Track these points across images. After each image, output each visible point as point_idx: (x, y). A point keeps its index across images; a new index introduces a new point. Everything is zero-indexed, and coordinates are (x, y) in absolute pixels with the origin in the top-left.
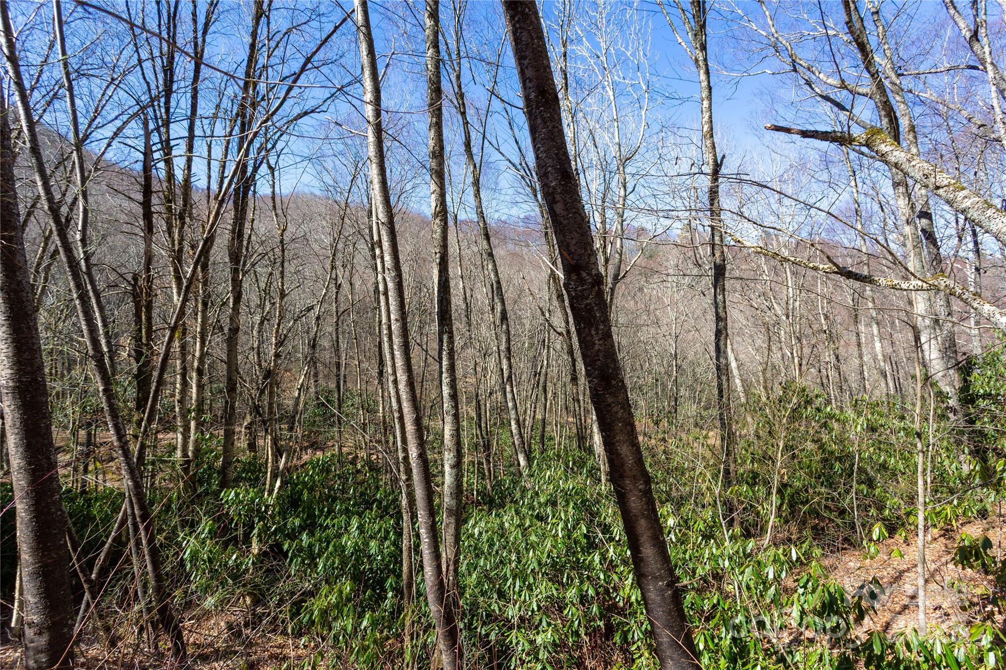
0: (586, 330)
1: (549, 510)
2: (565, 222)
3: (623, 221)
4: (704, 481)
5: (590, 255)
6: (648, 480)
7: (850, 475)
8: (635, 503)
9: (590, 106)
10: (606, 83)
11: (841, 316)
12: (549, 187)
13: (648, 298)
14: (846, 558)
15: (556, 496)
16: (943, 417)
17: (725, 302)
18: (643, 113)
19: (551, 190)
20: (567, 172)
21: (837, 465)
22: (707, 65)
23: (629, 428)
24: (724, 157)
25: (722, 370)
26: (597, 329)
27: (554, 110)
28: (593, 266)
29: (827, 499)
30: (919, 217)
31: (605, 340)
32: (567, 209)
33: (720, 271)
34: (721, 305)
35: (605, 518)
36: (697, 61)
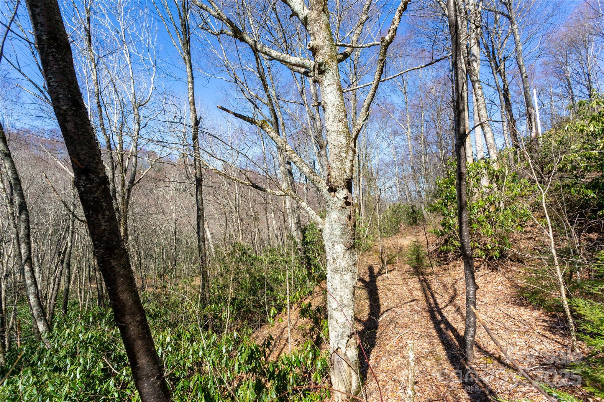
0: (94, 216)
1: (68, 361)
2: (76, 137)
3: (137, 145)
4: (190, 308)
5: (97, 163)
6: (142, 312)
7: (263, 288)
8: (134, 331)
9: (112, 62)
10: (124, 52)
11: (260, 208)
12: (61, 109)
13: (156, 197)
14: (262, 330)
15: (76, 348)
16: (297, 253)
17: (202, 200)
18: (152, 79)
19: (62, 112)
20: (77, 101)
21: (258, 283)
22: (190, 64)
23: (129, 281)
24: (201, 117)
25: (201, 239)
26: (103, 215)
27: (65, 54)
28: (100, 171)
29: (253, 302)
30: (287, 164)
31: (110, 222)
32: (78, 128)
33: (199, 181)
34: (200, 202)
35: (120, 352)
36: (185, 59)
